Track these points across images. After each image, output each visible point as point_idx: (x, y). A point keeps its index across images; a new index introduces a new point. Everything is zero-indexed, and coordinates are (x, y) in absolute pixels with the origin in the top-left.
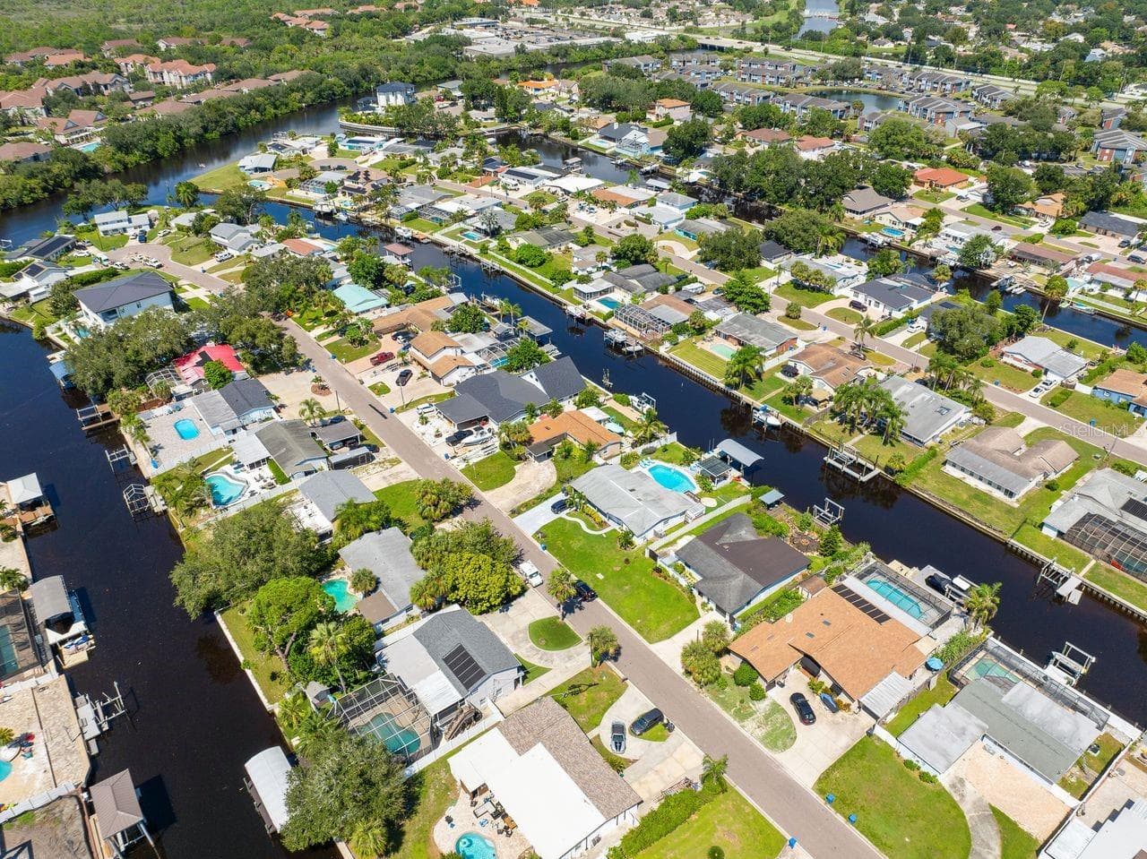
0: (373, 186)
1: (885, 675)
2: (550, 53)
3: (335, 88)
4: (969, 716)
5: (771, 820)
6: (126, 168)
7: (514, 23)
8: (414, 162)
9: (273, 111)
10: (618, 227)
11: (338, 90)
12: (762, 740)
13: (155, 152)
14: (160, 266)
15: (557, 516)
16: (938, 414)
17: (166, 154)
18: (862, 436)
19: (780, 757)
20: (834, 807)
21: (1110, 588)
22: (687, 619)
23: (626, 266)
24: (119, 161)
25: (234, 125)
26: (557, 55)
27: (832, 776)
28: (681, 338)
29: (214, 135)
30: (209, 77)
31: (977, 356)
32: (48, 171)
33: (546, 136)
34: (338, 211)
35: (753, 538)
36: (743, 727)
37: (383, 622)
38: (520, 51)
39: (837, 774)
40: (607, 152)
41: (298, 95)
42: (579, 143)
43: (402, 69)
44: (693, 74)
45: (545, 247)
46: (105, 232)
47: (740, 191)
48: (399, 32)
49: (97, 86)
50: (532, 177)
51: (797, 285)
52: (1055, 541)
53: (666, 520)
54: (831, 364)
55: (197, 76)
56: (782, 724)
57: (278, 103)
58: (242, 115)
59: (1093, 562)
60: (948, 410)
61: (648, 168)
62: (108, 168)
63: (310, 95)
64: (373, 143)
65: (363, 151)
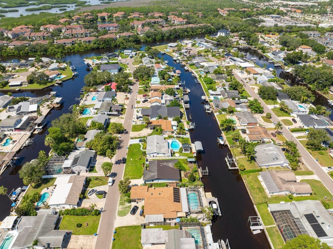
0: (190, 55)
1: (160, 214)
2: (286, 27)
3: (212, 29)
4: (166, 236)
5: (99, 227)
6: (146, 41)
7: (287, 17)
8: (210, 51)
9: (191, 33)
10: (245, 79)
11: (212, 30)
12: (119, 211)
13: (155, 39)
14: (128, 64)
15: (139, 143)
16: (273, 159)
17: (158, 40)
18: (244, 157)
19: (118, 217)
20: (114, 235)
21: (270, 235)
22: (137, 178)
23: (232, 90)
24: (145, 40)
25: (179, 35)
26: (288, 28)
27: (122, 228)
28: (223, 113)
29: (172, 37)
30: (184, 22)
31: (319, 149)
32: (128, 39)
33: (257, 51)
34: (178, 60)
35: (172, 167)
36: (119, 206)
37: (79, 148)
38: (276, 25)
39: (124, 229)
40: (270, 58)
41: (200, 30)
42: (264, 54)
43: (235, 27)
44: (328, 39)
45: (215, 79)
46: (125, 54)
47: (300, 78)
48: (247, 16)
49: (158, 22)
50: (234, 60)
51: (282, 109)
52: (269, 213)
53: (158, 154)
54: (258, 133)
55: (181, 22)
56: (127, 211)
57: (194, 31)
58: (182, 33)
59: (275, 226)
60: (277, 159)
61: (276, 65)
62: (142, 41)
63: (204, 30)
64: (204, 44)
65: (200, 46)
